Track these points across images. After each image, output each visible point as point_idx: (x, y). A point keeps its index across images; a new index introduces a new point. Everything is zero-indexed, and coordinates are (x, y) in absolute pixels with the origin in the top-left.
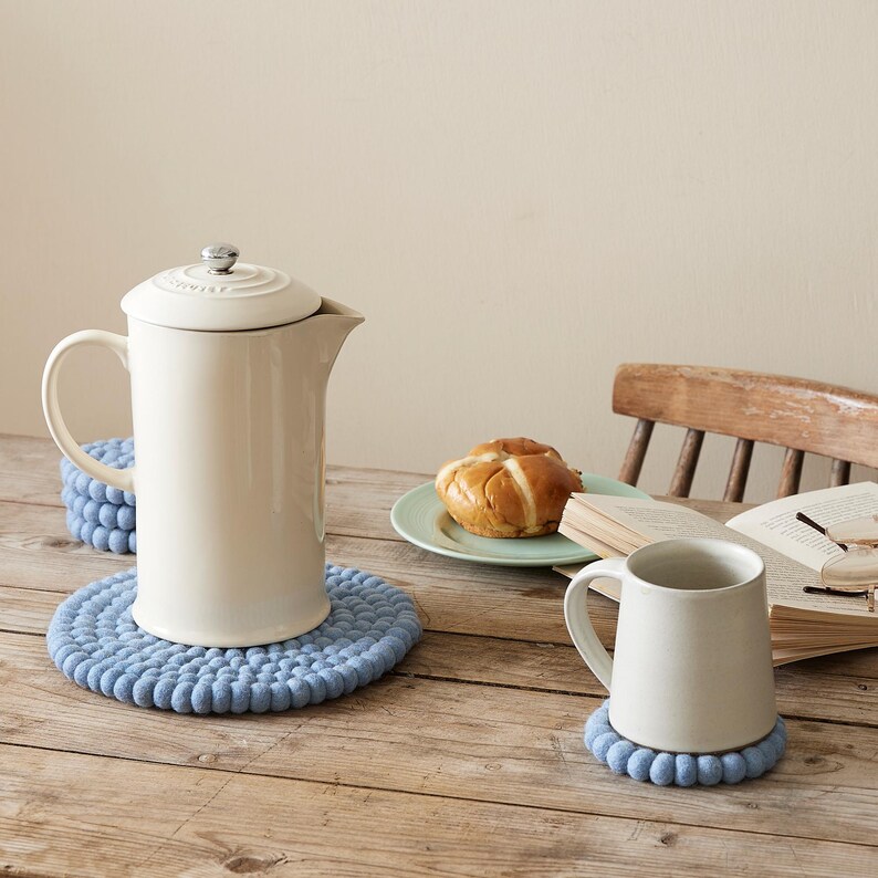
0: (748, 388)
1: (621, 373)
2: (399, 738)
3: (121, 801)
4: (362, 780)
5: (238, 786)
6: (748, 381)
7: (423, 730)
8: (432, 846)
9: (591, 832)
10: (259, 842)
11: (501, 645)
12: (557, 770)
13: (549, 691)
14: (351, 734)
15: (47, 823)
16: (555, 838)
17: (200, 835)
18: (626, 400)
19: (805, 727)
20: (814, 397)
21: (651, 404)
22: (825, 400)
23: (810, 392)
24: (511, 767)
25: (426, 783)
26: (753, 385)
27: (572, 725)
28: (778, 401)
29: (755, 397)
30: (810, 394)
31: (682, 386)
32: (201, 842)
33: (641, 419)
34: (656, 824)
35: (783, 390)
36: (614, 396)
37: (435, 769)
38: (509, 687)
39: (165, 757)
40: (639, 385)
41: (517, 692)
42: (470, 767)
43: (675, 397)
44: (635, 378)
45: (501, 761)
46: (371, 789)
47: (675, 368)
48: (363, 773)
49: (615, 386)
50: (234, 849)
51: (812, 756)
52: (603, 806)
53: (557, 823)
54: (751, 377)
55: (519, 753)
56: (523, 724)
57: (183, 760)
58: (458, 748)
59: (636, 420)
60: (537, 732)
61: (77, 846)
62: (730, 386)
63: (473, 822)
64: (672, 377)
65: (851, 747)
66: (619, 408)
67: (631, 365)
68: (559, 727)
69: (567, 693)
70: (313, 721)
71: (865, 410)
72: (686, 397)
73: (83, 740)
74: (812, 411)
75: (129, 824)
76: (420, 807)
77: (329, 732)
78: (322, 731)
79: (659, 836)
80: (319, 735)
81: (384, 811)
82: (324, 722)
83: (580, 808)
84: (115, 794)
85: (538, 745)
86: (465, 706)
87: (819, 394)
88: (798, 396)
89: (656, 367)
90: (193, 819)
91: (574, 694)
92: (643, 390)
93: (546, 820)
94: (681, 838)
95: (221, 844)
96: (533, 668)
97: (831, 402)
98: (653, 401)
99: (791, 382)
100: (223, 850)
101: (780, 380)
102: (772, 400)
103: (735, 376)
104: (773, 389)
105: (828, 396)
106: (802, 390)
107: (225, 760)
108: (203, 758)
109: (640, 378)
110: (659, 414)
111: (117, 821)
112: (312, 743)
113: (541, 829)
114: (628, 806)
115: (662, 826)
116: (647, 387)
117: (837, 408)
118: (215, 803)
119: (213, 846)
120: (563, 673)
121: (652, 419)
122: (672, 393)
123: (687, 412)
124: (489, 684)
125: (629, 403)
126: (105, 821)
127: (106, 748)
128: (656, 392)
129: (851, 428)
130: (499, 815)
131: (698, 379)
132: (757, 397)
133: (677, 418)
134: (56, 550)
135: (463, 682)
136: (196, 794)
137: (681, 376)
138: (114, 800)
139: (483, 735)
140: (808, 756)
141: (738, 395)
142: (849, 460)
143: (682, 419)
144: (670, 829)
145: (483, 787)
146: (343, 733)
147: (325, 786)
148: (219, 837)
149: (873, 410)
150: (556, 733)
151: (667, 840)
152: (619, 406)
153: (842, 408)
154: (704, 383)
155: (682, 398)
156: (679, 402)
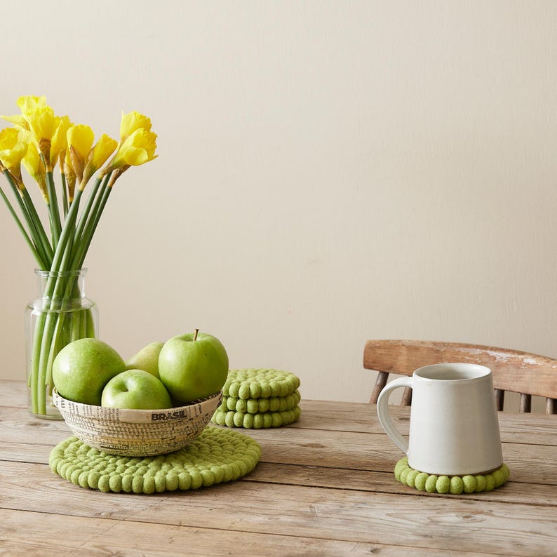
0: (442, 350)
1: (369, 344)
2: (220, 506)
3: (52, 532)
4: (194, 524)
5: (121, 526)
6: (442, 346)
7: (234, 503)
8: (232, 552)
9: (329, 547)
10: (131, 550)
11: (286, 467)
12: (312, 520)
13: (311, 486)
14: (191, 504)
15: (8, 541)
16: (307, 549)
17: (95, 546)
18: (371, 361)
19: (464, 503)
20: (481, 353)
21: (386, 362)
22: (487, 354)
23: (478, 350)
24: (284, 519)
25: (233, 525)
26: (445, 348)
27: (323, 501)
28: (460, 357)
29: (447, 355)
30: (478, 351)
31: (404, 351)
32: (96, 550)
33: (381, 372)
34: (369, 544)
35: (463, 350)
36: (364, 358)
37: (240, 519)
38: (288, 484)
39: (81, 513)
40: (379, 351)
41: (292, 487)
42: (261, 519)
43: (400, 358)
44: (376, 347)
45: (279, 517)
46: (199, 528)
47: (400, 341)
48: (196, 521)
49: (365, 352)
50: (115, 553)
51: (467, 515)
52: (338, 536)
53: (309, 543)
54: (444, 344)
55: (290, 513)
56: (294, 500)
57: (92, 515)
58: (255, 511)
59: (378, 372)
60: (302, 504)
61: (23, 551)
62: (432, 349)
63: (258, 542)
64: (398, 346)
65: (491, 511)
66: (368, 365)
67: (374, 341)
68: (316, 502)
69: (323, 487)
70: (171, 499)
71: (512, 358)
72: (406, 358)
73: (34, 506)
74: (480, 361)
75: (55, 541)
76: (228, 536)
77: (178, 503)
78: (175, 503)
79: (370, 549)
80: (173, 505)
81: (206, 537)
82: (177, 499)
83: (323, 537)
84: (50, 529)
85: (302, 509)
86: (260, 493)
87: (484, 351)
88: (471, 353)
89: (388, 341)
90: (93, 540)
91: (326, 488)
92: (381, 354)
93: (303, 542)
94: (383, 550)
95: (108, 551)
96: (303, 476)
97: (491, 355)
98: (387, 361)
99: (467, 346)
100: (108, 553)
101: (461, 345)
102: (456, 356)
103: (435, 344)
104: (457, 350)
105: (489, 352)
106: (474, 349)
107: (116, 515)
108: (103, 514)
109: (379, 348)
110: (391, 368)
111: (48, 541)
112: (168, 508)
113: (299, 545)
114: (353, 536)
115: (372, 545)
116: (383, 352)
117: (495, 358)
118: (106, 533)
119: (103, 551)
120: (320, 479)
121: (387, 371)
122: (398, 355)
123: (407, 366)
124: (276, 483)
125: (373, 362)
126: (41, 540)
127: (48, 510)
128: (389, 355)
129: (503, 369)
130: (274, 540)
131: (412, 346)
132: (448, 355)
133: (401, 370)
134: (33, 427)
135: (261, 482)
136: (96, 529)
137: (403, 345)
138: (49, 531)
139: (270, 505)
140: (465, 515)
141: (436, 355)
142: (503, 388)
143: (405, 371)
144: (376, 546)
145: (266, 527)
146: (187, 504)
147: (173, 526)
148: (107, 548)
149: (516, 358)
150: (313, 505)
151: (374, 551)
152: (367, 364)
153: (497, 358)
154: (417, 349)
155: (404, 357)
156: (402, 360)
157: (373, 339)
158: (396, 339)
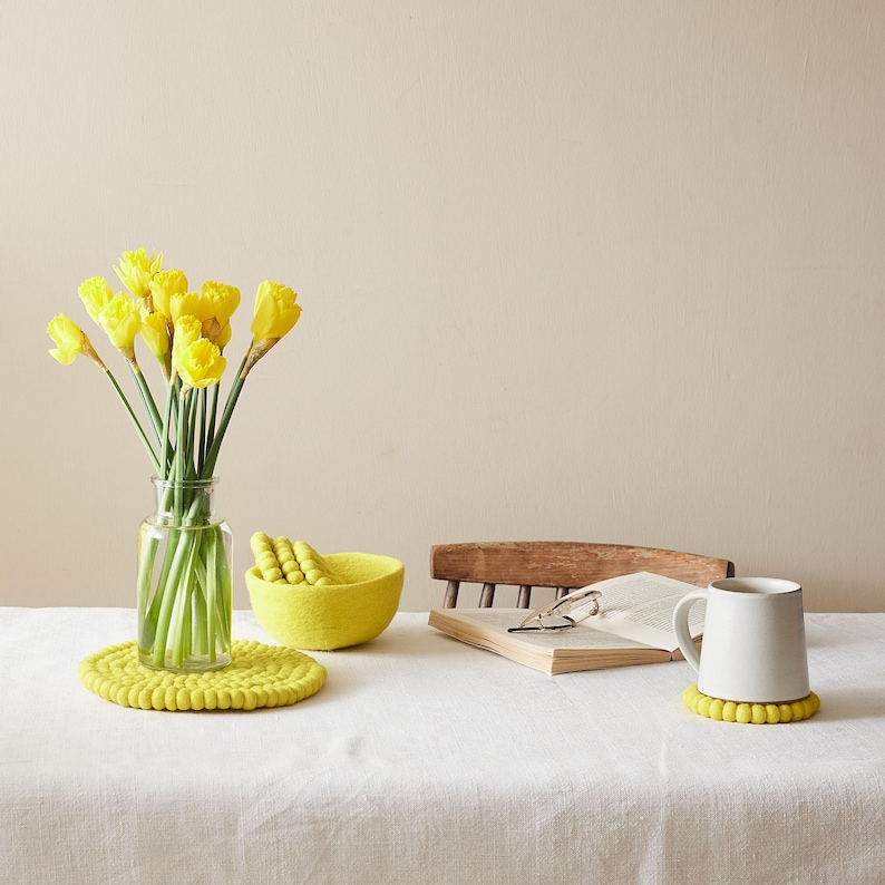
0: (528, 550)
1: (437, 550)
6: (527, 546)
18: (442, 569)
20: (577, 551)
21: (460, 570)
22: (585, 552)
26: (531, 548)
28: (551, 557)
29: (534, 556)
30: (574, 549)
31: (481, 555)
35: (554, 549)
36: (434, 567)
40: (451, 557)
43: (477, 563)
44: (447, 553)
47: (474, 544)
49: (434, 559)
54: (529, 544)
59: (448, 582)
62: (515, 550)
64: (473, 549)
66: (437, 575)
67: (443, 546)
71: (618, 553)
74: (577, 560)
87: (582, 548)
88: (566, 551)
89: (460, 545)
92: (454, 560)
97: (590, 552)
98: (462, 567)
102: (546, 556)
103: (518, 544)
104: (546, 549)
106: (567, 547)
109: (451, 553)
110: (467, 575)
116: (456, 558)
117: (596, 555)
121: (457, 580)
122: (474, 561)
123: (486, 572)
125: (445, 571)
128: (463, 561)
129: (608, 567)
131: (491, 549)
132: (536, 556)
133: (480, 577)
137: (479, 548)
141: (522, 556)
149: (624, 553)
153: (600, 554)
154: (496, 551)
155: (483, 562)
156: (480, 566)
157: (442, 543)
158: (469, 542)
